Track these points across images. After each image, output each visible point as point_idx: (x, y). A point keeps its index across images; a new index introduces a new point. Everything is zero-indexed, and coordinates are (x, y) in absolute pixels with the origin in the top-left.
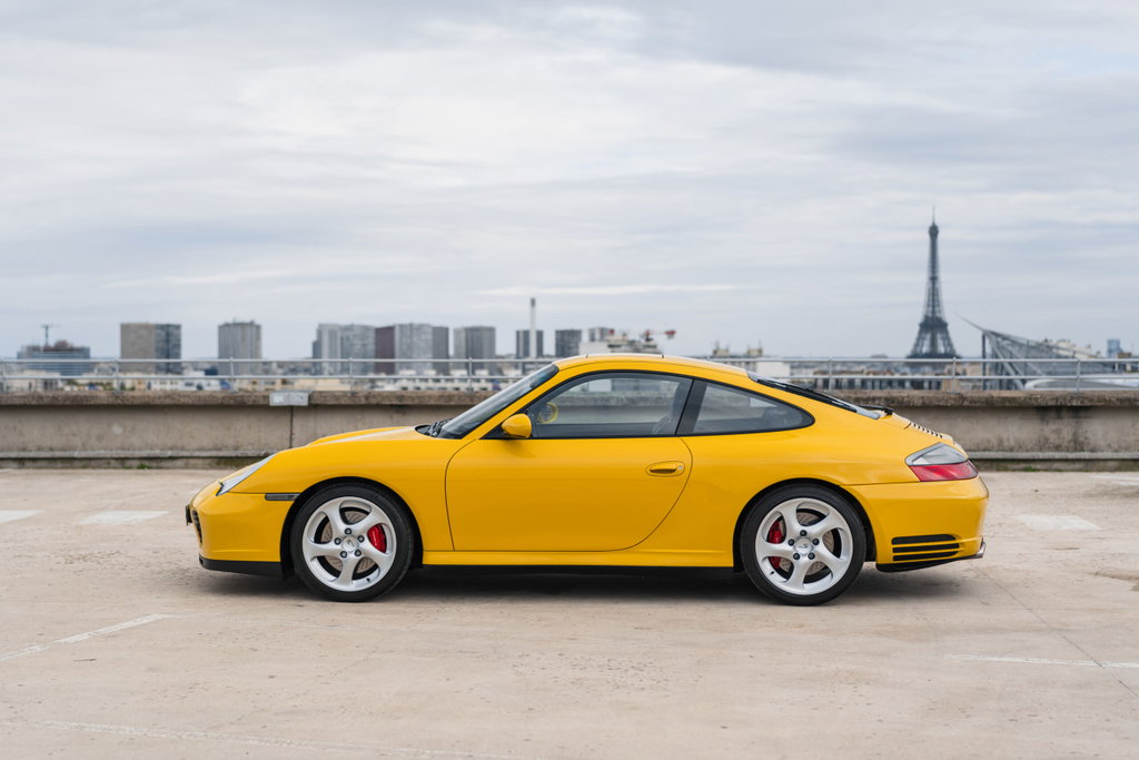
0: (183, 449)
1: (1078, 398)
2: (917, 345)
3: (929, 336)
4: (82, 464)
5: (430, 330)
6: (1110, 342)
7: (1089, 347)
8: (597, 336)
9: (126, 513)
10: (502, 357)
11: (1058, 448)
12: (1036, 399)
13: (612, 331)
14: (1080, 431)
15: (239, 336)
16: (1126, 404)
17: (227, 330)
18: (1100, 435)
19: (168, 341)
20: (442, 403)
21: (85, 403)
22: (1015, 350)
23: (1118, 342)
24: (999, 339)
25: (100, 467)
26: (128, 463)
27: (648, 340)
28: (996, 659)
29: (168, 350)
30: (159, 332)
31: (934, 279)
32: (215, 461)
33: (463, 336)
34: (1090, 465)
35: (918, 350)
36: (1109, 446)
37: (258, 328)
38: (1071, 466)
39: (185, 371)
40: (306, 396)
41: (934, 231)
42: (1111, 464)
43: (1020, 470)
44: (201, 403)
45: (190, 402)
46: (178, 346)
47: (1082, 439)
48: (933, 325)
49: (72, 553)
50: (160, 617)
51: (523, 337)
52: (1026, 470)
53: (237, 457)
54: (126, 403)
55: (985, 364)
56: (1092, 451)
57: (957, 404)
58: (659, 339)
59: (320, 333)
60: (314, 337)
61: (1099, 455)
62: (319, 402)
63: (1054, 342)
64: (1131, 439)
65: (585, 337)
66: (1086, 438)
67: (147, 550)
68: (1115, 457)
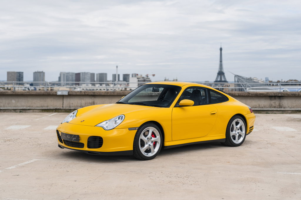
0: (32, 107)
1: (280, 94)
2: (217, 78)
3: (220, 76)
4: (3, 111)
5: (90, 74)
6: (266, 78)
7: (262, 79)
8: (134, 76)
9: (19, 126)
10: (109, 81)
11: (275, 107)
12: (269, 94)
13: (137, 75)
14: (281, 103)
15: (39, 76)
16: (293, 95)
17: (36, 74)
18: (286, 104)
19: (20, 76)
20: (106, 94)
21: (4, 94)
22: (243, 80)
23: (268, 78)
24: (239, 77)
25: (8, 112)
26: (17, 111)
27: (147, 77)
28: (293, 173)
29: (20, 79)
30: (18, 74)
31: (221, 61)
32: (41, 110)
33: (98, 75)
34: (283, 112)
35: (217, 80)
36: (289, 107)
37: (44, 73)
38: (279, 112)
39: (25, 84)
40: (67, 92)
41: (221, 49)
42: (289, 112)
43: (265, 113)
44: (38, 94)
45: (34, 94)
46: (22, 78)
47: (281, 105)
48: (221, 73)
49: (5, 139)
50: (36, 160)
51: (114, 76)
52: (267, 113)
53: (48, 109)
54: (16, 94)
55: (235, 84)
56: (284, 108)
57: (248, 95)
58: (151, 77)
59: (60, 74)
60: (59, 76)
61: (286, 109)
62: (71, 94)
63: (252, 78)
64: (295, 105)
65: (131, 76)
66: (283, 105)
67: (28, 138)
68: (290, 110)
